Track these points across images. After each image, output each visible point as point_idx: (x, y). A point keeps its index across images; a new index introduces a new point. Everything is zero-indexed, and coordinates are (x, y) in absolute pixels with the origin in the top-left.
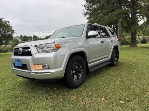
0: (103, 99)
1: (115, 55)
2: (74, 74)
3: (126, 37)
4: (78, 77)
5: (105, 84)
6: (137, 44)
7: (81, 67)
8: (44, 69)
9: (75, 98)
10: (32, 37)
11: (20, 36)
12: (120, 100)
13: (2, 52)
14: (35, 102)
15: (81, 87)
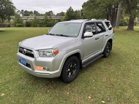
0: (90, 97)
1: (109, 47)
2: (69, 72)
3: (125, 18)
4: (72, 74)
5: (94, 81)
6: (135, 25)
7: (75, 65)
8: (44, 70)
9: (68, 93)
10: (33, 12)
11: (21, 11)
12: (103, 99)
13: (5, 27)
14: (37, 95)
15: (74, 81)
